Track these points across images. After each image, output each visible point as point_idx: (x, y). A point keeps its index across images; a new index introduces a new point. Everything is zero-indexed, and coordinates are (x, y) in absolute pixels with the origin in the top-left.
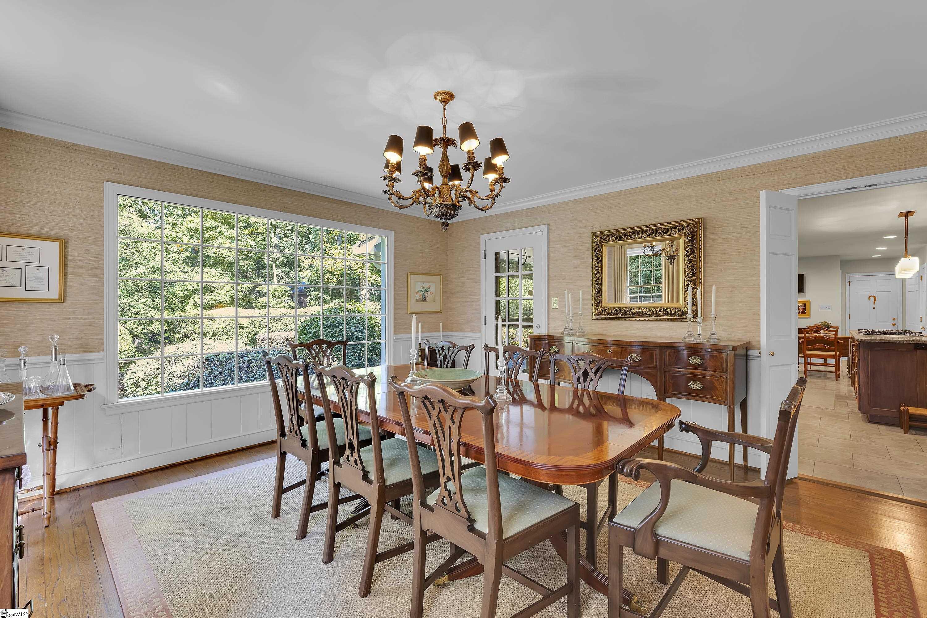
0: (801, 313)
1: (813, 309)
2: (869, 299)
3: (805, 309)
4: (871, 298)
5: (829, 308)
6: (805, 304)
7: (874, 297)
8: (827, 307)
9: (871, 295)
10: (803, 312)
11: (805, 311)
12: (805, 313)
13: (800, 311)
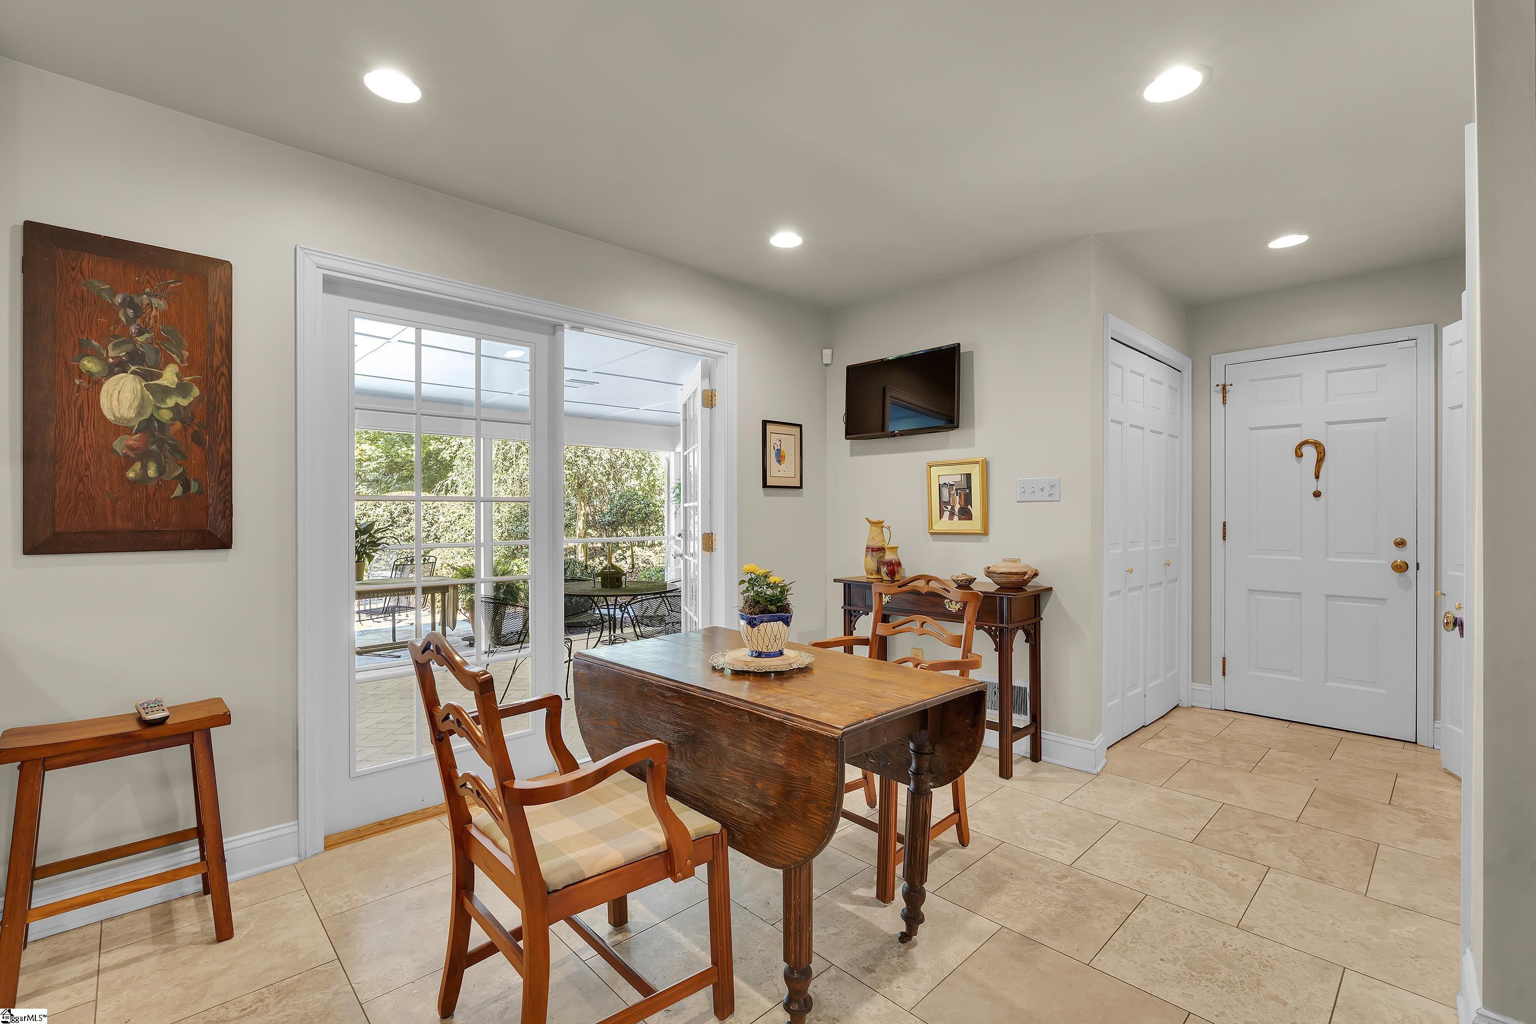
0: (956, 518)
1: (994, 497)
2: (1299, 454)
3: (968, 499)
4: (1304, 448)
6: (968, 476)
7: (1317, 445)
8: (1042, 490)
9: (1304, 439)
10: (966, 514)
11: (969, 507)
12: (970, 516)
13: (953, 507)
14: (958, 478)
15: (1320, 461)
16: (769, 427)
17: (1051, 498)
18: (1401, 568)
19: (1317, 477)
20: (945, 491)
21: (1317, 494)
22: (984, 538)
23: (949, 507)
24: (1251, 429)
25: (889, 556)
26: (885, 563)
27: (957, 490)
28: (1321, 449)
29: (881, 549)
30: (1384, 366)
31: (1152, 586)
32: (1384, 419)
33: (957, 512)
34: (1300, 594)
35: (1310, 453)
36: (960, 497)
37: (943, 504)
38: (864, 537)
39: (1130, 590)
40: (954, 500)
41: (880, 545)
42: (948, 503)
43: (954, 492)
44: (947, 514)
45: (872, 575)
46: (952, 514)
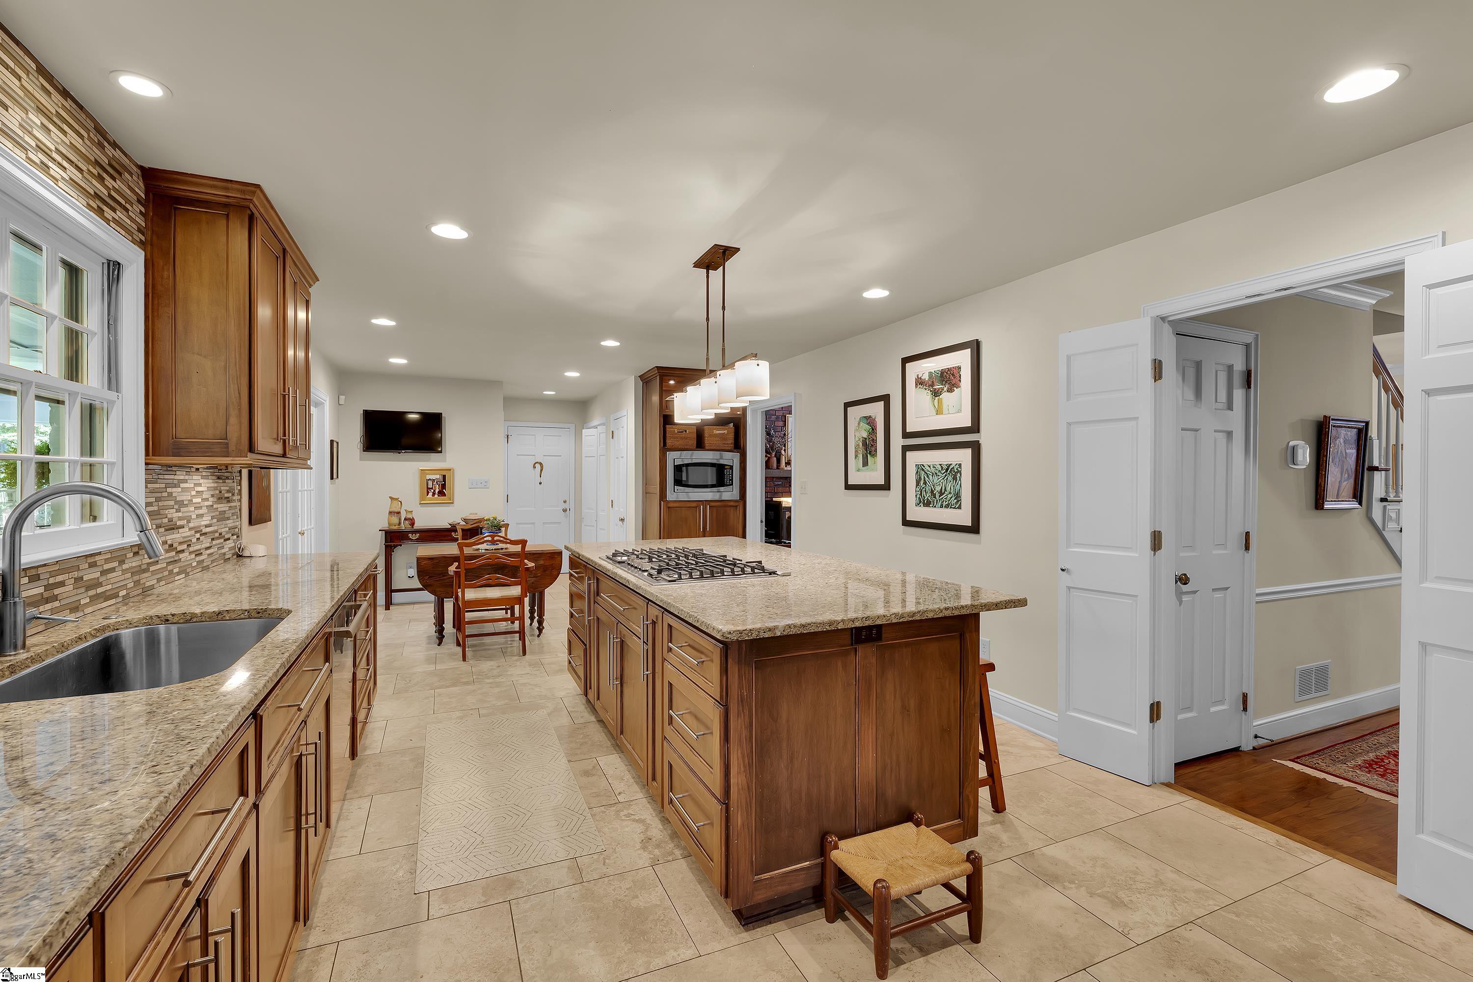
0: (436, 496)
1: (459, 486)
2: (534, 467)
3: (444, 486)
4: (536, 465)
5: (485, 485)
6: (444, 477)
7: (541, 464)
8: (481, 483)
9: (536, 461)
10: (442, 493)
11: (444, 490)
12: (444, 495)
13: (434, 491)
14: (438, 476)
15: (542, 469)
16: (332, 444)
17: (485, 487)
18: (565, 511)
19: (540, 476)
20: (430, 483)
21: (540, 483)
22: (454, 505)
23: (432, 491)
24: (517, 455)
25: (402, 516)
26: (402, 520)
27: (437, 482)
28: (542, 466)
29: (398, 513)
30: (560, 436)
32: (560, 456)
33: (437, 493)
34: (534, 523)
35: (538, 466)
36: (439, 486)
37: (428, 489)
38: (388, 507)
40: (435, 487)
41: (397, 510)
43: (435, 483)
44: (430, 494)
45: (395, 526)
46: (434, 494)
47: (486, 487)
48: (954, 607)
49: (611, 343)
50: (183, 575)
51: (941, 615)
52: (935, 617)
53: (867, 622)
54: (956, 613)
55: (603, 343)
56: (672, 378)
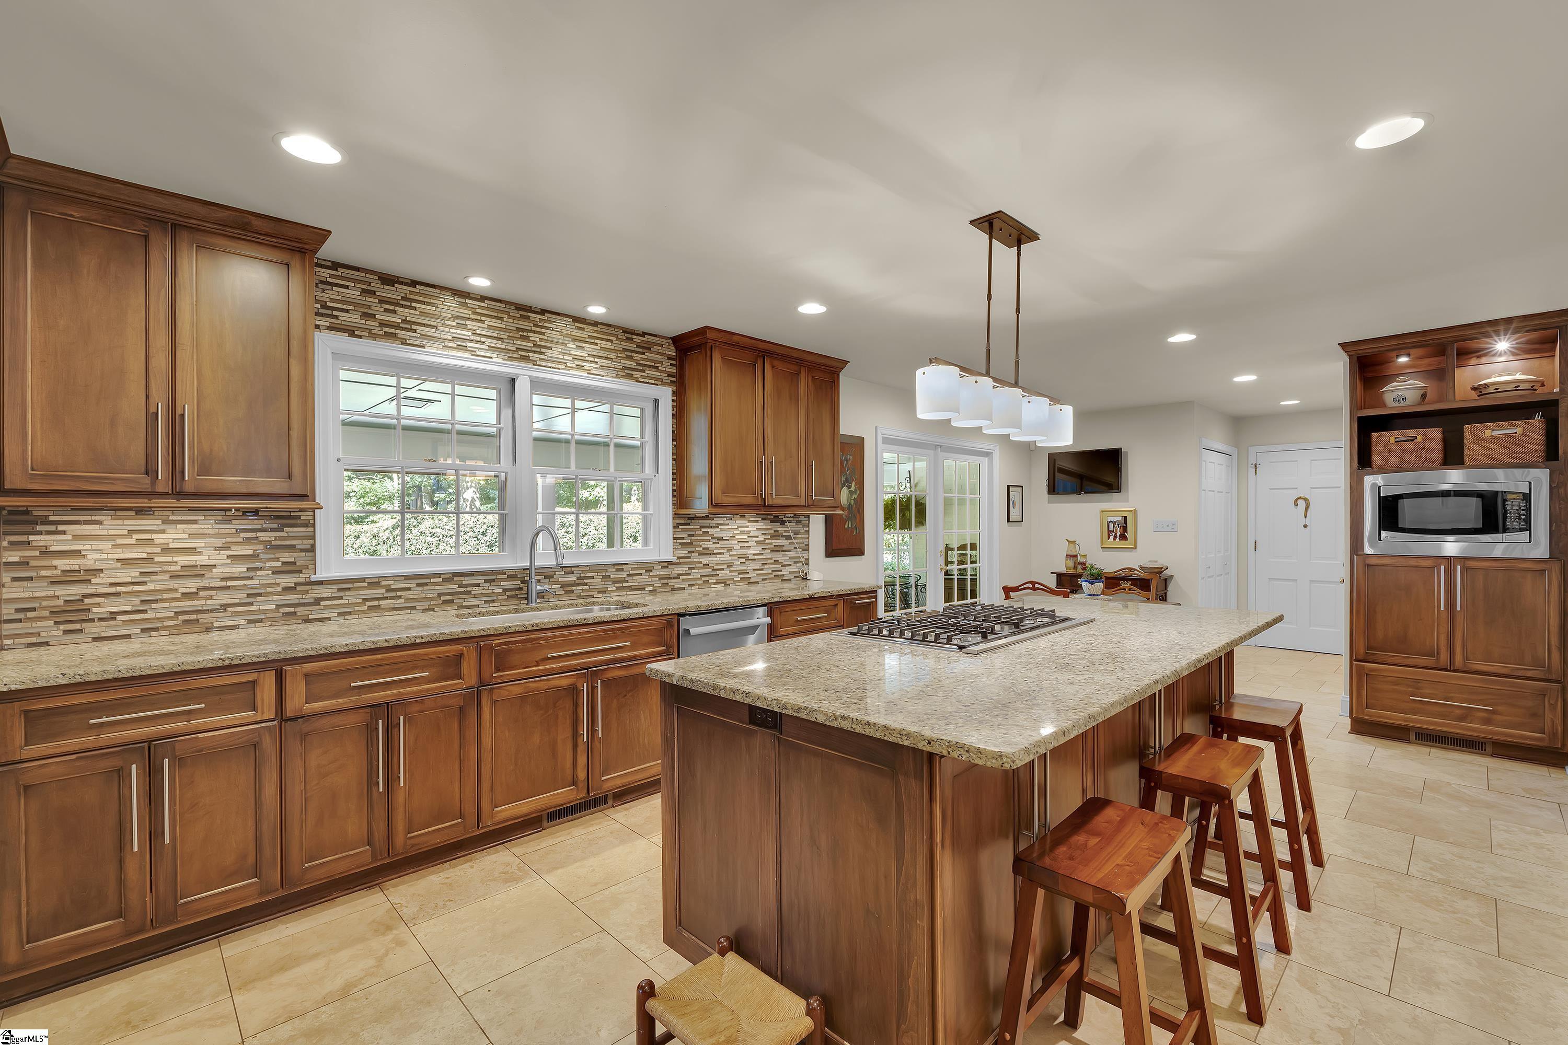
1: (1143, 531)
2: (1296, 504)
3: (1125, 529)
4: (1299, 501)
6: (1126, 518)
7: (1305, 499)
8: (1168, 526)
9: (1299, 496)
10: (1123, 537)
11: (1126, 534)
12: (1126, 539)
13: (1116, 534)
14: (1119, 518)
15: (1307, 508)
16: (1011, 489)
19: (1306, 517)
20: (1111, 525)
21: (1305, 526)
22: (1134, 550)
23: (1114, 534)
24: (1270, 489)
25: (1080, 559)
26: (1079, 563)
28: (1307, 502)
29: (1076, 556)
31: (1218, 576)
33: (1118, 536)
34: (1296, 580)
35: (1302, 503)
36: (1120, 529)
37: (1109, 532)
38: (1064, 549)
39: (1209, 577)
40: (1116, 530)
41: (1075, 554)
42: (1113, 531)
43: (1117, 525)
44: (1112, 537)
45: (1070, 569)
46: (1115, 538)
47: (1173, 530)
48: (854, 720)
49: (1183, 337)
50: (723, 585)
51: (835, 724)
52: (827, 723)
53: (748, 699)
54: (859, 729)
55: (1171, 340)
56: (1403, 352)
